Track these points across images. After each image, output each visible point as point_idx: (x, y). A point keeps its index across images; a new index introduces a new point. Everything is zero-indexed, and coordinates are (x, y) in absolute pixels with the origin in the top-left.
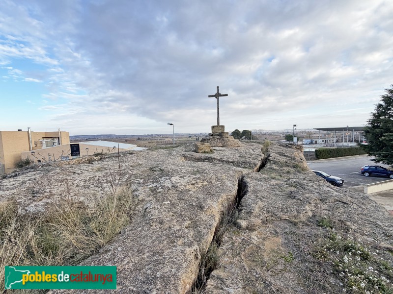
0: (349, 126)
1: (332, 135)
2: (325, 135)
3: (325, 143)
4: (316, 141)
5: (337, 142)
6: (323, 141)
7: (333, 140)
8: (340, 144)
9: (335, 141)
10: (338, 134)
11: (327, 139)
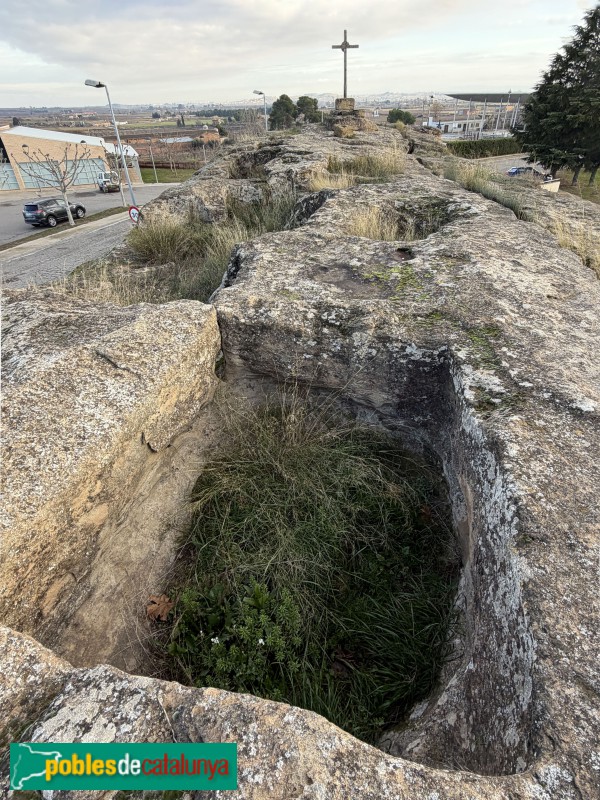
0: (513, 92)
1: (478, 111)
2: (465, 111)
3: (464, 130)
4: (447, 127)
5: (485, 128)
6: (459, 126)
7: (478, 125)
8: (489, 134)
9: (481, 126)
10: (491, 109)
11: (467, 122)
